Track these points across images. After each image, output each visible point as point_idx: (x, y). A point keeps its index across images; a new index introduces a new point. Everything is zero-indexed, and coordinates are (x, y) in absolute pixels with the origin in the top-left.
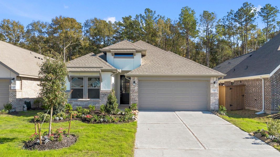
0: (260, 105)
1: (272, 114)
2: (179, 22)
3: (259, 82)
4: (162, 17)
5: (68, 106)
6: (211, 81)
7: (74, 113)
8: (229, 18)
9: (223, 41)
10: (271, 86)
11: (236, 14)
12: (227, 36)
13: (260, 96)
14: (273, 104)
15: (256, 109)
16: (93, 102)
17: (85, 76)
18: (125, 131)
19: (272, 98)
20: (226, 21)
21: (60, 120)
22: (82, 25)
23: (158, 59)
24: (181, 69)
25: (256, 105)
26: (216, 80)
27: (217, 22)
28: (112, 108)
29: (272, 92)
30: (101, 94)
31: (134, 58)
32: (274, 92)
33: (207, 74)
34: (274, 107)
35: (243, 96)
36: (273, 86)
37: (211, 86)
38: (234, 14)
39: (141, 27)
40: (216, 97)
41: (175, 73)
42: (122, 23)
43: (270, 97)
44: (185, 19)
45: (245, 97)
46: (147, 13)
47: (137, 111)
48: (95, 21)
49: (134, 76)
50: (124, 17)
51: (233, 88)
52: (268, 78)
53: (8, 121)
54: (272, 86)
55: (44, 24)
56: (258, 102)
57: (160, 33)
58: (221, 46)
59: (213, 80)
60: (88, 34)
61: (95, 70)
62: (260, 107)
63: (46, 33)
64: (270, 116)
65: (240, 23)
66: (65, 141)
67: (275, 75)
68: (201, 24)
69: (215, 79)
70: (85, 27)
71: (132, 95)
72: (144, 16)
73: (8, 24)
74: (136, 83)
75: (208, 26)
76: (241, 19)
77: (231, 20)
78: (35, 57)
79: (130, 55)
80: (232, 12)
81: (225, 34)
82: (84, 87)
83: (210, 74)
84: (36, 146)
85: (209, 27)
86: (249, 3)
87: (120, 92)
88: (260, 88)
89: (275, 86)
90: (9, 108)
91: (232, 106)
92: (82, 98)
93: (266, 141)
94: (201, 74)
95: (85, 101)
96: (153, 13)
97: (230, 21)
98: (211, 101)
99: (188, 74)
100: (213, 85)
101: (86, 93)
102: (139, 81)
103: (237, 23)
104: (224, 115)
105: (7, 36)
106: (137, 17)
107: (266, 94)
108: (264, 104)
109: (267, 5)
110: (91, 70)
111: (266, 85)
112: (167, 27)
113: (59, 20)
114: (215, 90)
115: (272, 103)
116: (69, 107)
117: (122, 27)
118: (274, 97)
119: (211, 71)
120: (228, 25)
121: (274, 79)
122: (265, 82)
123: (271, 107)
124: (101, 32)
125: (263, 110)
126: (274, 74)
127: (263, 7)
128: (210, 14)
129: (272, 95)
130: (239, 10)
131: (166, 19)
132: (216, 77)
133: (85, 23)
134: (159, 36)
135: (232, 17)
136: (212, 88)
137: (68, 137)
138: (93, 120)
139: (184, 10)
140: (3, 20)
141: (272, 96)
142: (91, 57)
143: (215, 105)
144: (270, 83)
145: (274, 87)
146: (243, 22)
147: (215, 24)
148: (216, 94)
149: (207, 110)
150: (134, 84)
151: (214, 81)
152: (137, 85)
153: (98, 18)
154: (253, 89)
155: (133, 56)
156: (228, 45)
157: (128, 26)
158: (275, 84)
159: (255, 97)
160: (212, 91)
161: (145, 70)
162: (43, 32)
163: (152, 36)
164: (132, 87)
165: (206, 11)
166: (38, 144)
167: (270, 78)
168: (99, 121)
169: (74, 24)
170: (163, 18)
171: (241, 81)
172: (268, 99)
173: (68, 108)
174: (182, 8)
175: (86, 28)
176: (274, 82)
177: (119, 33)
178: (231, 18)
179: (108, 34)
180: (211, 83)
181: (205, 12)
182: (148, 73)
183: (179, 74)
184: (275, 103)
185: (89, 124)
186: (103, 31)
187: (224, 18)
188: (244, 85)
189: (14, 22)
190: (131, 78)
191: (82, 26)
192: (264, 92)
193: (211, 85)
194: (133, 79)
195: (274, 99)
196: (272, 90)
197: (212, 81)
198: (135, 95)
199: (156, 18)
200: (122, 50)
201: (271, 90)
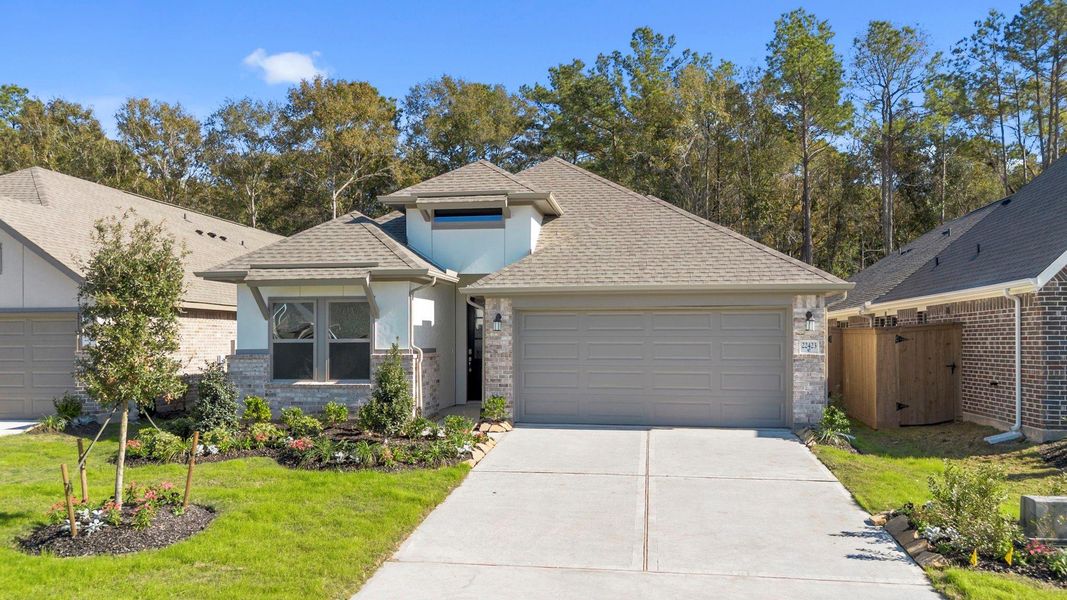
0: (1007, 406)
1: (1048, 442)
2: (769, 75)
3: (1004, 311)
4: (700, 56)
5: (252, 407)
6: (795, 310)
7: (264, 430)
8: (980, 45)
9: (958, 143)
10: (1043, 328)
11: (1011, 27)
12: (978, 120)
13: (1008, 370)
14: (1053, 403)
15: (995, 423)
16: (346, 391)
17: (317, 299)
18: (397, 498)
19: (1050, 378)
20: (971, 60)
21: (207, 454)
22: (399, 106)
23: (599, 229)
24: (677, 265)
25: (997, 404)
26: (814, 306)
27: (927, 67)
28: (389, 415)
29: (1048, 353)
30: (373, 361)
31: (503, 226)
32: (1057, 353)
33: (778, 282)
34: (1058, 413)
35: (954, 367)
36: (1054, 328)
37: (795, 331)
39: (616, 103)
40: (814, 374)
41: (651, 283)
42: (549, 88)
43: (1041, 374)
44: (790, 60)
45: (959, 371)
46: (642, 47)
47: (506, 425)
48: (446, 88)
49: (497, 295)
50: (557, 68)
51: (908, 336)
52: (1033, 295)
53: (52, 457)
54: (1049, 328)
55: (265, 108)
56: (1004, 392)
57: (690, 123)
58: (949, 166)
59: (805, 306)
60: (421, 140)
61: (348, 274)
62: (1008, 415)
63: (270, 141)
64: (1036, 449)
65: (1033, 66)
66: (162, 527)
67: (1060, 280)
68: (861, 76)
69: (811, 301)
70: (412, 113)
71: (489, 364)
72: (629, 57)
73: (143, 114)
74: (505, 322)
75: (887, 86)
76: (1035, 47)
77: (991, 54)
78: (197, 231)
79: (492, 214)
80: (997, 22)
81: (965, 113)
82: (315, 335)
83: (790, 282)
84: (58, 543)
85: (894, 86)
87: (468, 356)
88: (1008, 334)
89: (1060, 328)
90: (71, 411)
91: (903, 410)
92: (311, 378)
93: (911, 550)
94: (755, 283)
95: (319, 388)
96: (664, 46)
97: (988, 56)
98: (795, 390)
99: (701, 283)
100: (802, 324)
101: (322, 358)
102: (517, 312)
103: (1017, 66)
104: (833, 443)
105: (145, 156)
106: (602, 62)
107: (1028, 362)
108: (1022, 399)
110: (334, 277)
111: (1028, 324)
112: (718, 98)
113: (313, 92)
114: (809, 344)
115: (1050, 398)
116: (257, 409)
117: (551, 106)
118: (1057, 373)
119: (794, 270)
120: (979, 74)
121: (1059, 299)
122: (1025, 310)
123: (1043, 412)
124: (465, 128)
125: (1017, 425)
126: (1056, 276)
128: (897, 34)
129: (1048, 363)
130: (1026, 11)
131: (715, 64)
132: (818, 292)
133: (407, 98)
134: (681, 134)
135: (996, 40)
136: (798, 337)
137: (177, 513)
138: (310, 457)
139: (786, 24)
140: (125, 102)
141: (1050, 368)
142: (347, 227)
143: (812, 402)
144: (1039, 314)
145: (1057, 333)
146: (1043, 58)
147: (918, 73)
148: (816, 361)
149: (777, 423)
150: (497, 325)
151: (806, 311)
152: (511, 330)
153: (455, 78)
154: (986, 339)
155: (500, 219)
156: (979, 156)
157: (568, 100)
158: (1060, 318)
159: (994, 373)
160: (799, 350)
161: (539, 272)
162: (261, 141)
163: (659, 135)
164: (492, 334)
165: (881, 21)
166: (66, 536)
167: (1040, 294)
168: (333, 462)
169: (363, 103)
170: (705, 61)
171: (948, 309)
172: (1035, 382)
173: (255, 415)
174: (778, 18)
175: (412, 117)
176: (1059, 309)
177: (539, 127)
178: (991, 46)
179: (492, 135)
180: (796, 316)
181: (877, 27)
182: (547, 281)
183: (667, 283)
184: (1059, 398)
185: (293, 472)
186: (472, 127)
187: (962, 46)
188: (957, 325)
189: (163, 109)
190: (487, 301)
191: (397, 109)
192: (1022, 353)
193: (796, 324)
194: (494, 308)
195: (1057, 383)
196: (1047, 343)
197: (799, 311)
198: (503, 364)
199: (677, 61)
200: (458, 199)
201: (1043, 343)
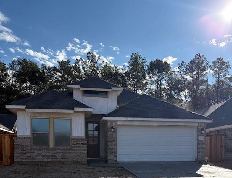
38: (185, 66)
86: (201, 55)
109: (218, 59)
127: (215, 61)
